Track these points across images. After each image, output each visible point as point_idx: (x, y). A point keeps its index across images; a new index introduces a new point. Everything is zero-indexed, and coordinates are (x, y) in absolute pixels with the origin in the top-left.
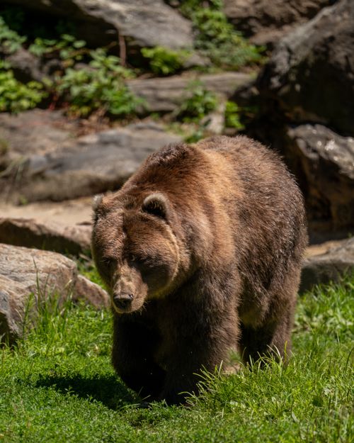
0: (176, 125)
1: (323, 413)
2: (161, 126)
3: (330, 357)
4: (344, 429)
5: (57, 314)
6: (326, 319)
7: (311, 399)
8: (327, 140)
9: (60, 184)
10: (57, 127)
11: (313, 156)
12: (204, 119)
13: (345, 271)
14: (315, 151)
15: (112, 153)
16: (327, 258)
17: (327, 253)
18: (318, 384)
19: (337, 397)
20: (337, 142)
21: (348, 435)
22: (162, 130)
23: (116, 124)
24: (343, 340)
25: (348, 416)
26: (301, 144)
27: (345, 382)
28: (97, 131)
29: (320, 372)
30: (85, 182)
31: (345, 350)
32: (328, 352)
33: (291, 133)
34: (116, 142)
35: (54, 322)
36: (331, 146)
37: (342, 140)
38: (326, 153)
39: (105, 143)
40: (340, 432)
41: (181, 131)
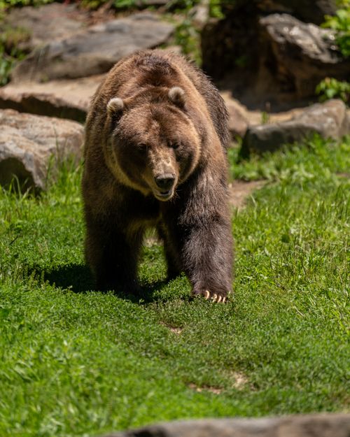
0: (169, 16)
1: (290, 249)
2: (156, 16)
3: (295, 203)
4: (307, 260)
5: (73, 171)
6: (292, 172)
7: (280, 237)
8: (291, 26)
9: (75, 65)
10: (72, 18)
11: (280, 40)
12: (191, 10)
13: (307, 133)
14: (282, 36)
15: (117, 39)
16: (292, 123)
17: (293, 119)
18: (286, 225)
19: (301, 235)
20: (301, 29)
21: (310, 266)
22: (156, 20)
23: (120, 15)
24: (306, 189)
25: (310, 250)
26: (271, 30)
27: (308, 223)
28: (105, 21)
29: (287, 215)
30: (95, 63)
31: (307, 197)
32: (294, 199)
33: (263, 21)
34: (119, 30)
35: (71, 177)
36: (296, 31)
37: (304, 26)
38: (292, 37)
39: (111, 31)
40: (304, 263)
41: (172, 21)
